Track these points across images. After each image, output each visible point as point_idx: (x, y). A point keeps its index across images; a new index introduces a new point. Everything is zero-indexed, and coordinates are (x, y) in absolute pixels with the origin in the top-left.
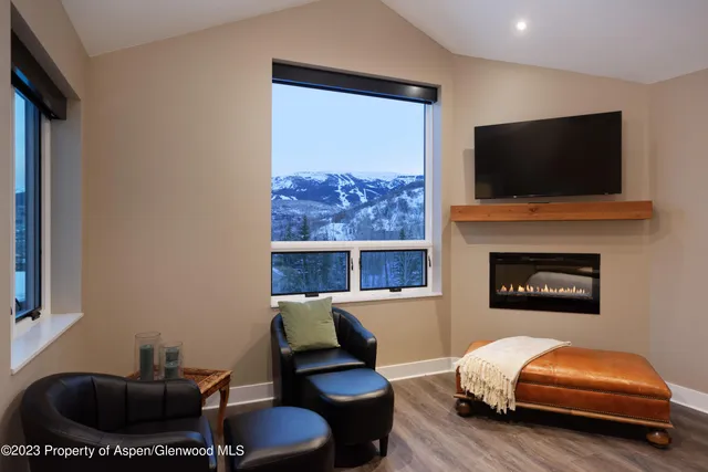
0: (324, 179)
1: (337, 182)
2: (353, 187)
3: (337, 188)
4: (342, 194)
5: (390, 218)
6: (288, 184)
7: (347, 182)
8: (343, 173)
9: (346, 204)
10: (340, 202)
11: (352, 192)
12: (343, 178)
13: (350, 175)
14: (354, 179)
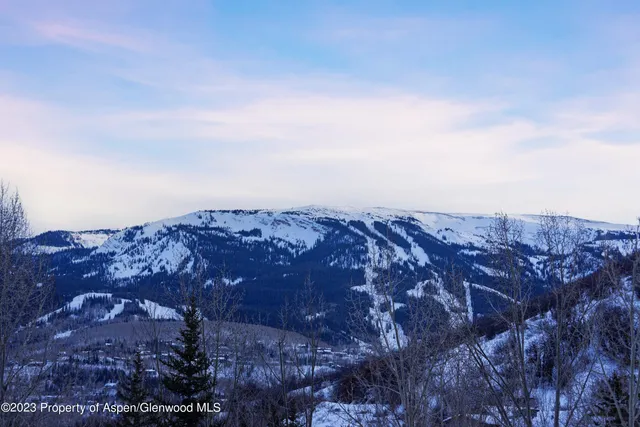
0: (310, 239)
1: (360, 254)
2: (423, 273)
3: (360, 277)
4: (378, 300)
5: (563, 385)
6: (173, 257)
7: (400, 254)
8: (386, 215)
9: (393, 339)
10: (372, 333)
11: (417, 292)
12: (385, 233)
13: (409, 224)
14: (426, 242)
